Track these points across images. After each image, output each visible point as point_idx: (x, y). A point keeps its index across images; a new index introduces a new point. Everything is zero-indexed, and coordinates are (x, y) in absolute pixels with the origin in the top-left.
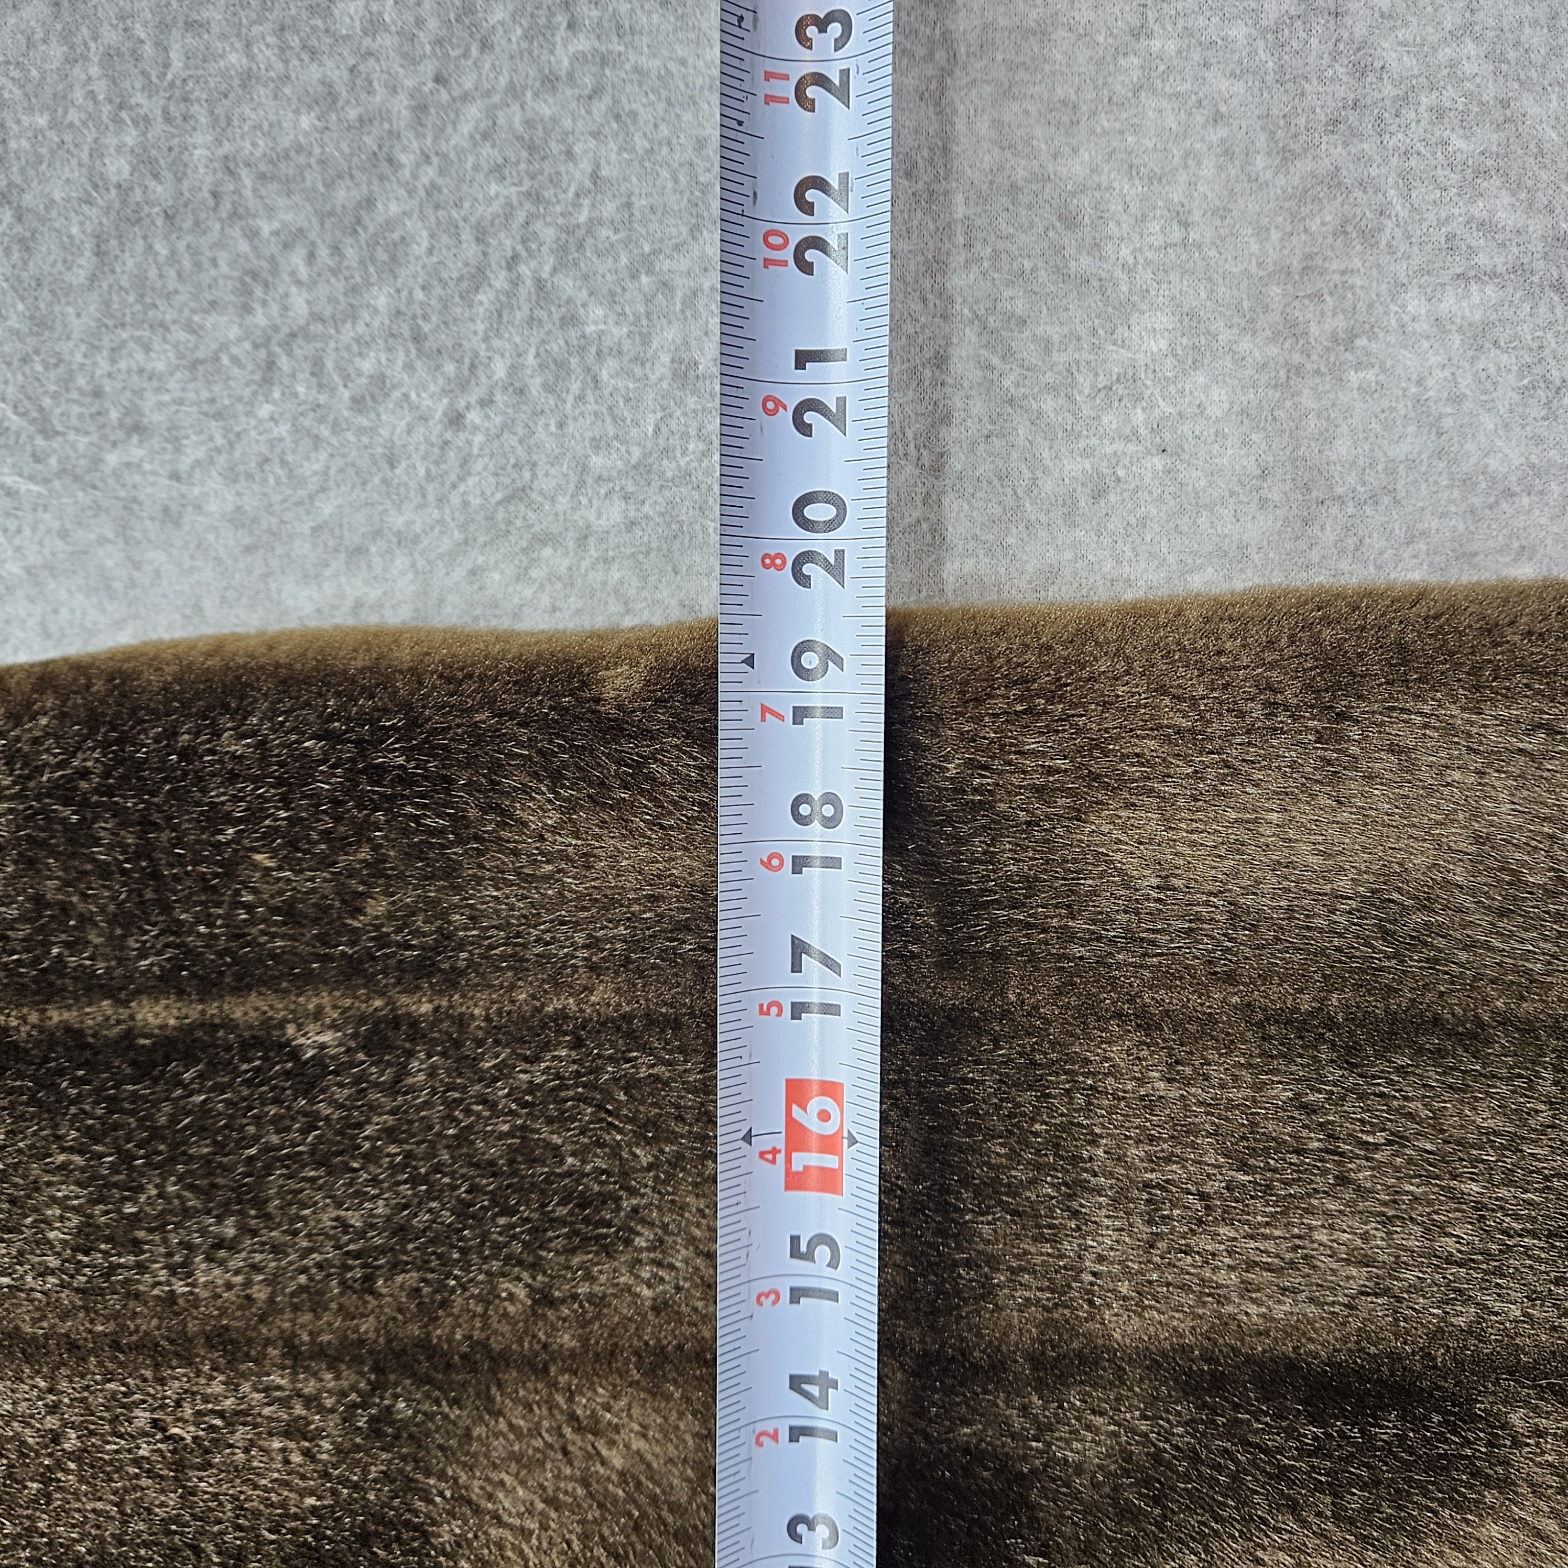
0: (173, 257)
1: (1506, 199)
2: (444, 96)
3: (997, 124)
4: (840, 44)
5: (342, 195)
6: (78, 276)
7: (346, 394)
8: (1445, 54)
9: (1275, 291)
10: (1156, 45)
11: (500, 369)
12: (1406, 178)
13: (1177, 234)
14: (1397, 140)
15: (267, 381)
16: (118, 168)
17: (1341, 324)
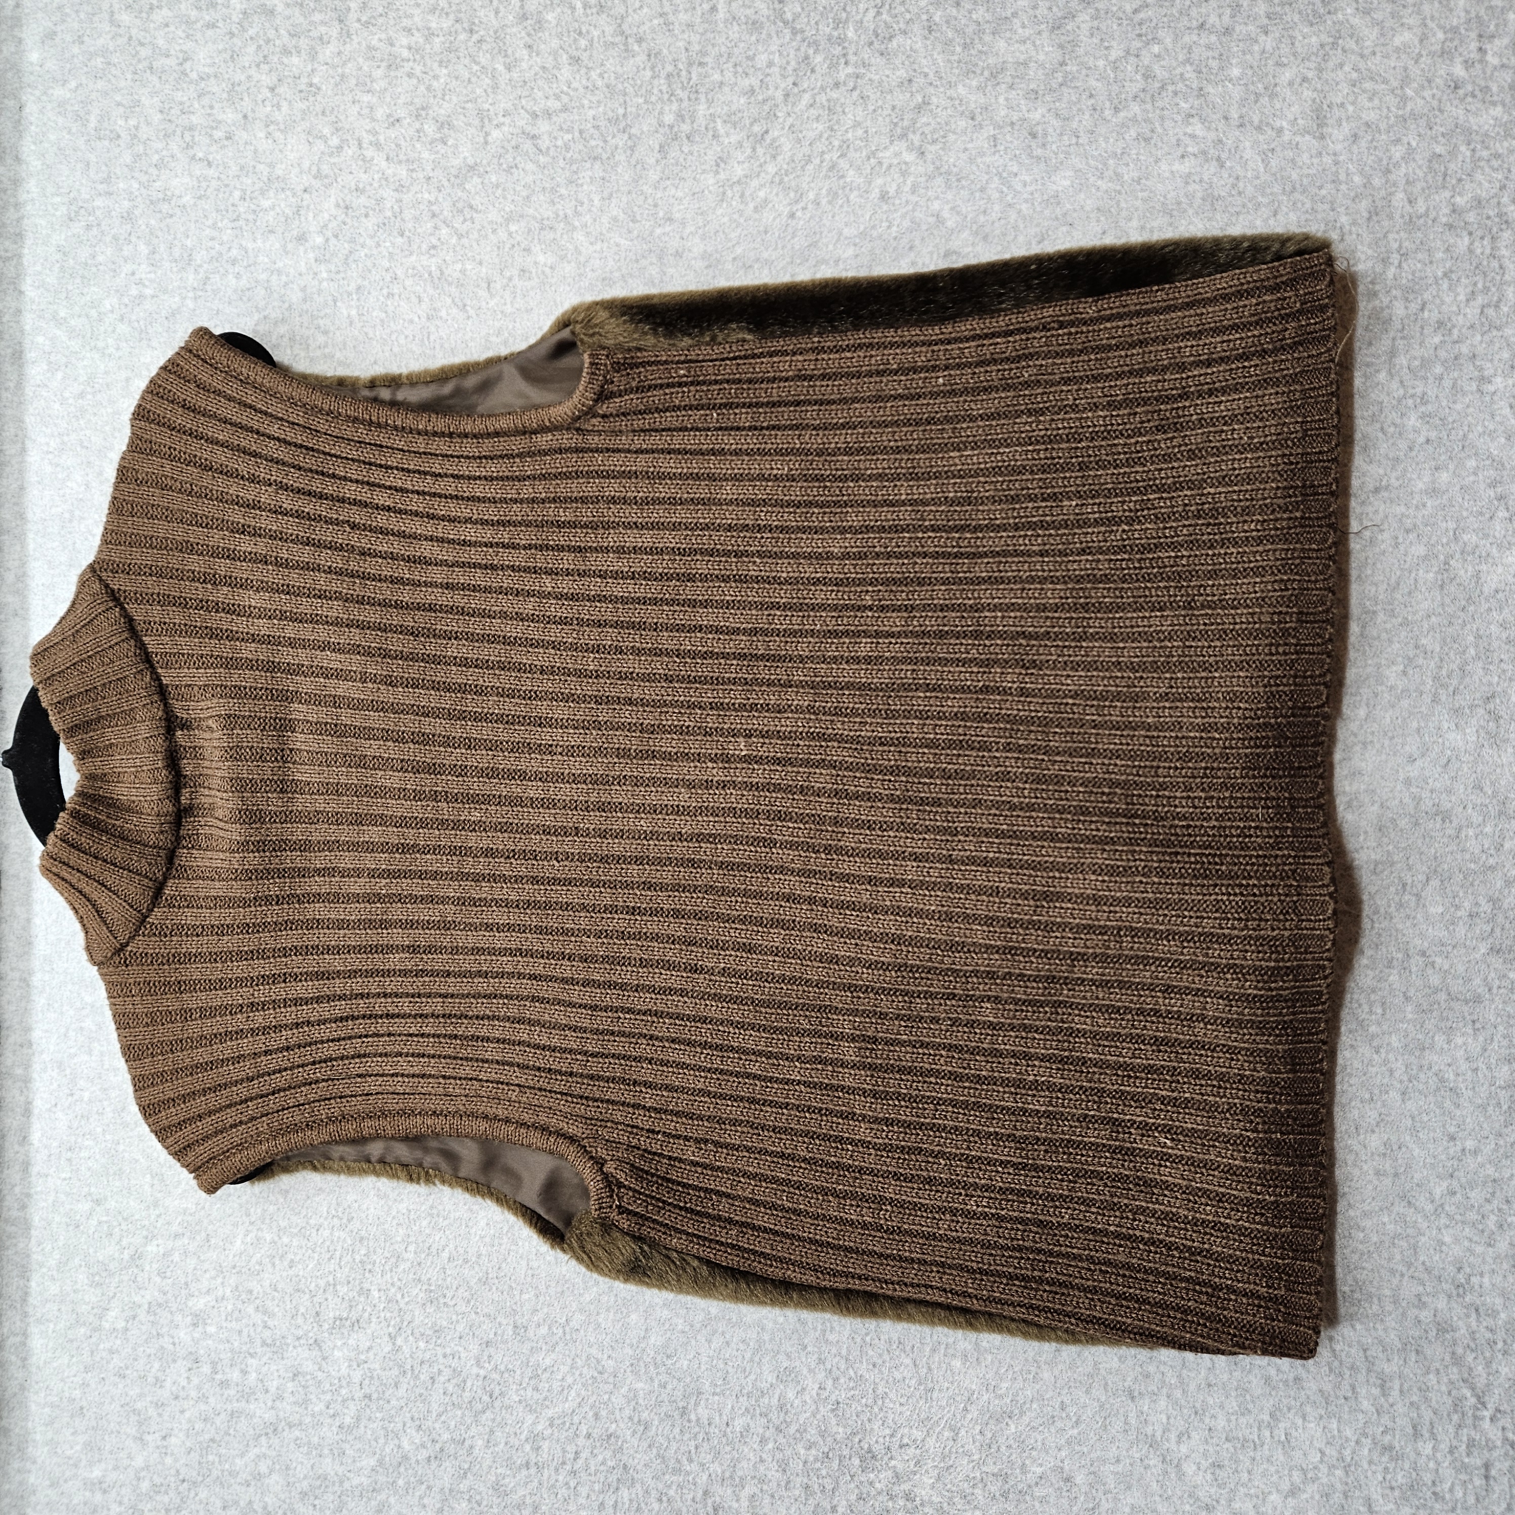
1: (1200, 126)
2: (796, 90)
3: (1007, 99)
5: (756, 129)
7: (751, 206)
8: (1179, 70)
9: (1111, 162)
10: (1068, 68)
11: (811, 196)
12: (1162, 118)
13: (1074, 140)
14: (1159, 104)
15: (722, 201)
16: (669, 119)
17: (1136, 175)
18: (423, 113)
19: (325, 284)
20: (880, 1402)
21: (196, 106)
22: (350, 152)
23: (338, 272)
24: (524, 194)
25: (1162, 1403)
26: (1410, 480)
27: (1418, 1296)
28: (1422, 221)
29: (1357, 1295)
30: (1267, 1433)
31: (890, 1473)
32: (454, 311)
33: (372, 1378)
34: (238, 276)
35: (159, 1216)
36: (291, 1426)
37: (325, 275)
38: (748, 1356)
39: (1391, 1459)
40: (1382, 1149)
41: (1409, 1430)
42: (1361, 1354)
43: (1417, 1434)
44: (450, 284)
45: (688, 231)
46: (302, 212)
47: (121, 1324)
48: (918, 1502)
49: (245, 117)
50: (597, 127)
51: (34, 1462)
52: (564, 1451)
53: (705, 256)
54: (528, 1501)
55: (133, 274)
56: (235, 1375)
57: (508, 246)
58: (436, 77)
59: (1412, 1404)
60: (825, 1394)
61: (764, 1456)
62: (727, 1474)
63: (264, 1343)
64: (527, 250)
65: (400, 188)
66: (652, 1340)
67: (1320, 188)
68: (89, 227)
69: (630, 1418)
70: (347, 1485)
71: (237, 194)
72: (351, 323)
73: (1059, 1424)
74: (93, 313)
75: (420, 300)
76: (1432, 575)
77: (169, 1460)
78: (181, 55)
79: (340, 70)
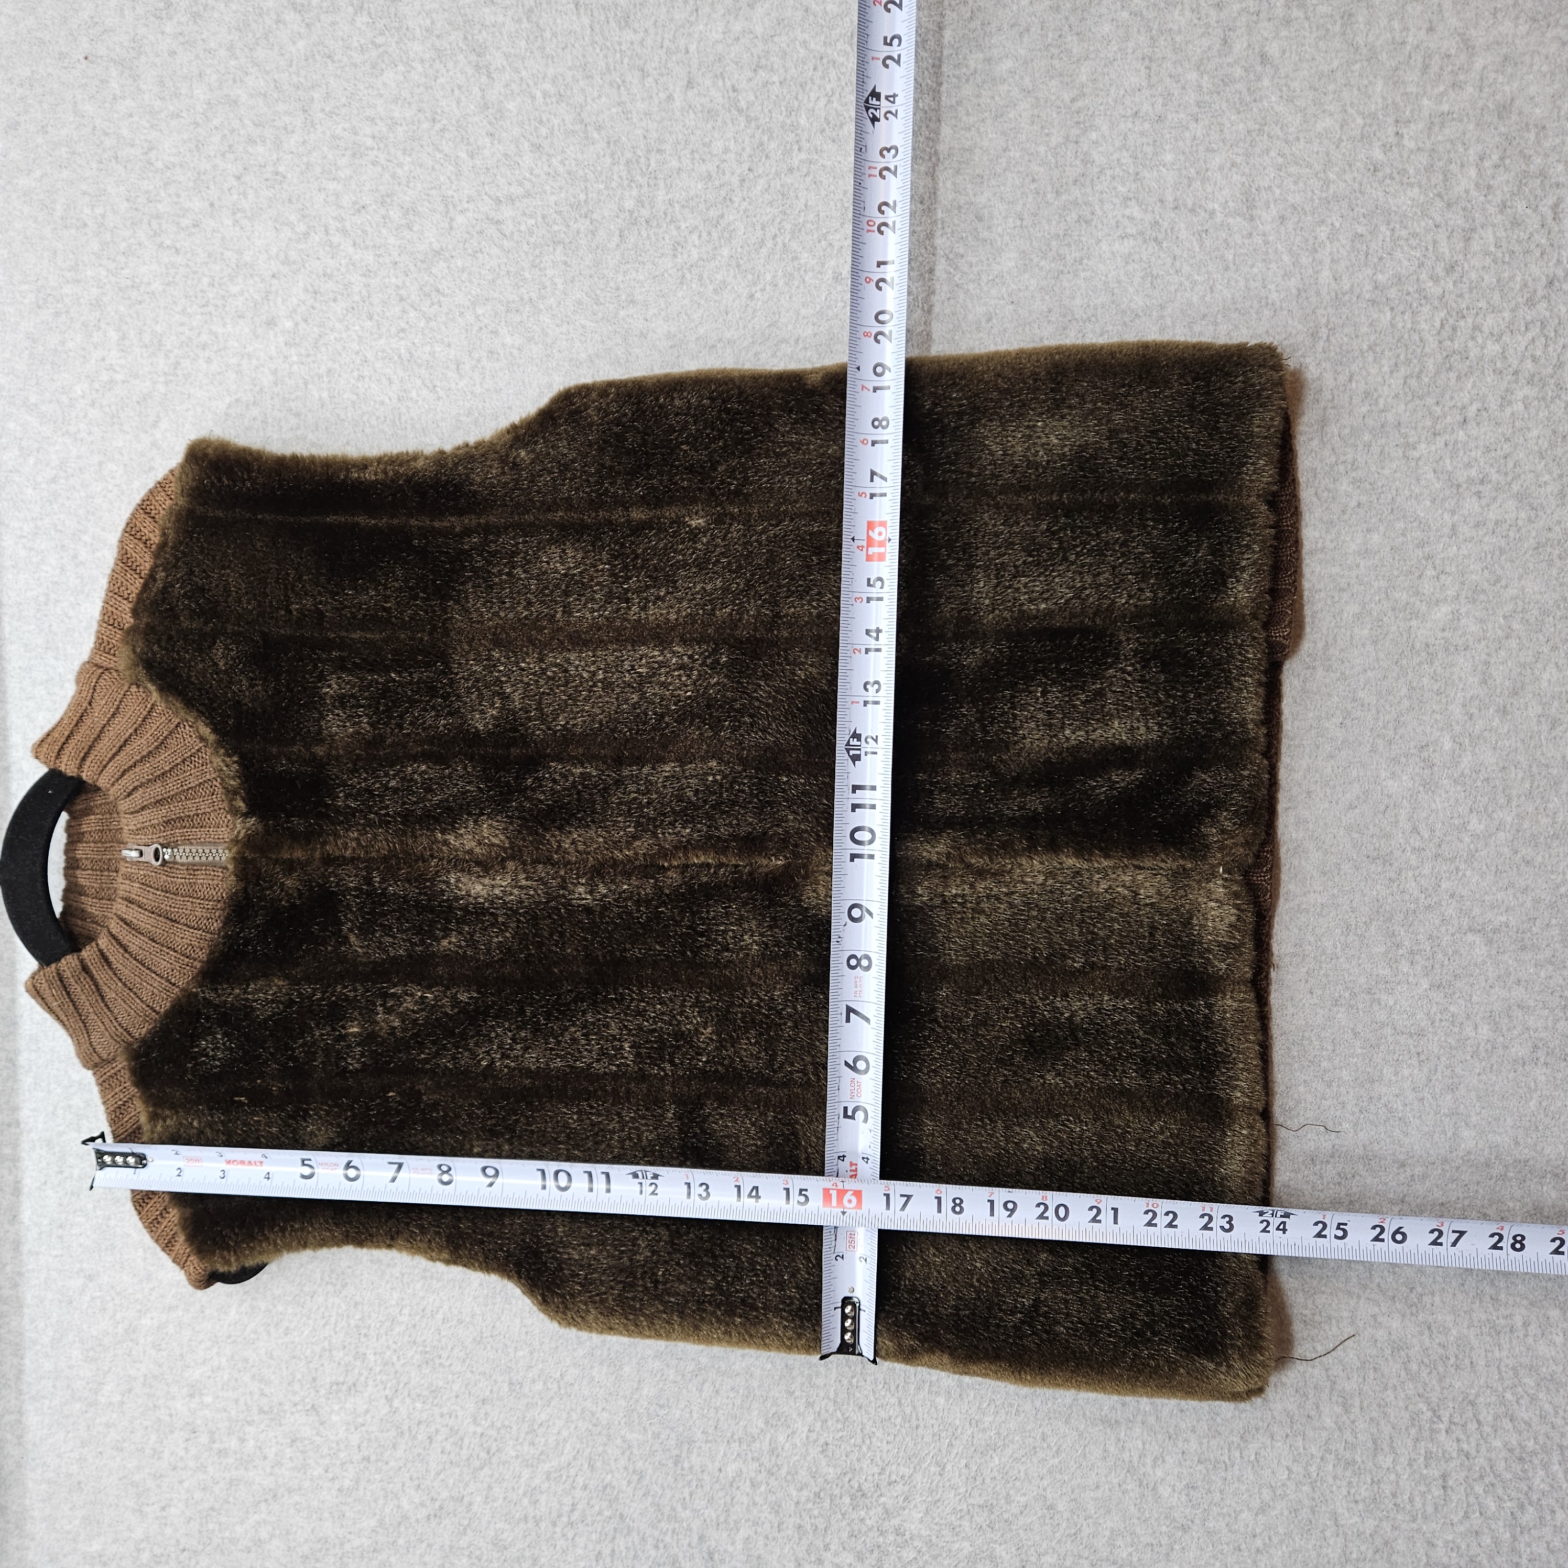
0: (648, 237)
1: (1137, 208)
2: (751, 176)
3: (954, 184)
4: (894, 156)
5: (712, 213)
6: (612, 245)
7: (711, 287)
8: (1116, 156)
9: (1054, 243)
10: (1012, 154)
11: (768, 277)
12: (1101, 201)
13: (1018, 223)
14: (1098, 187)
15: (682, 283)
16: (629, 204)
17: (1078, 255)
18: (388, 200)
19: (295, 367)
20: (868, 1442)
21: (163, 194)
22: (317, 238)
23: (308, 356)
24: (490, 277)
25: (1138, 1430)
26: (1344, 542)
27: (1374, 1316)
28: (1347, 297)
29: (1317, 1318)
30: (1237, 1454)
31: (880, 1510)
32: (425, 392)
33: (370, 1440)
34: (209, 361)
35: (152, 1289)
36: (290, 1491)
37: (295, 358)
38: (738, 1402)
39: (1354, 1472)
40: (1337, 1178)
41: (1370, 1444)
42: (1324, 1373)
43: (1377, 1448)
44: (419, 366)
45: (651, 313)
46: (271, 297)
47: (116, 1398)
48: (908, 1536)
49: (212, 205)
50: (559, 213)
51: (33, 1539)
52: (561, 1504)
53: (669, 336)
54: (527, 1554)
55: (103, 359)
56: (234, 1443)
57: (476, 328)
58: (400, 165)
59: (1372, 1419)
60: (813, 1436)
61: (757, 1499)
62: (722, 1519)
63: (261, 1411)
64: (495, 333)
65: (368, 273)
66: (645, 1392)
67: (1252, 266)
68: (57, 314)
69: (626, 1468)
70: (347, 1547)
71: (206, 280)
72: (323, 406)
73: (1041, 1454)
74: (64, 399)
75: (390, 382)
76: (1366, 632)
77: (168, 1531)
78: (146, 145)
79: (305, 159)
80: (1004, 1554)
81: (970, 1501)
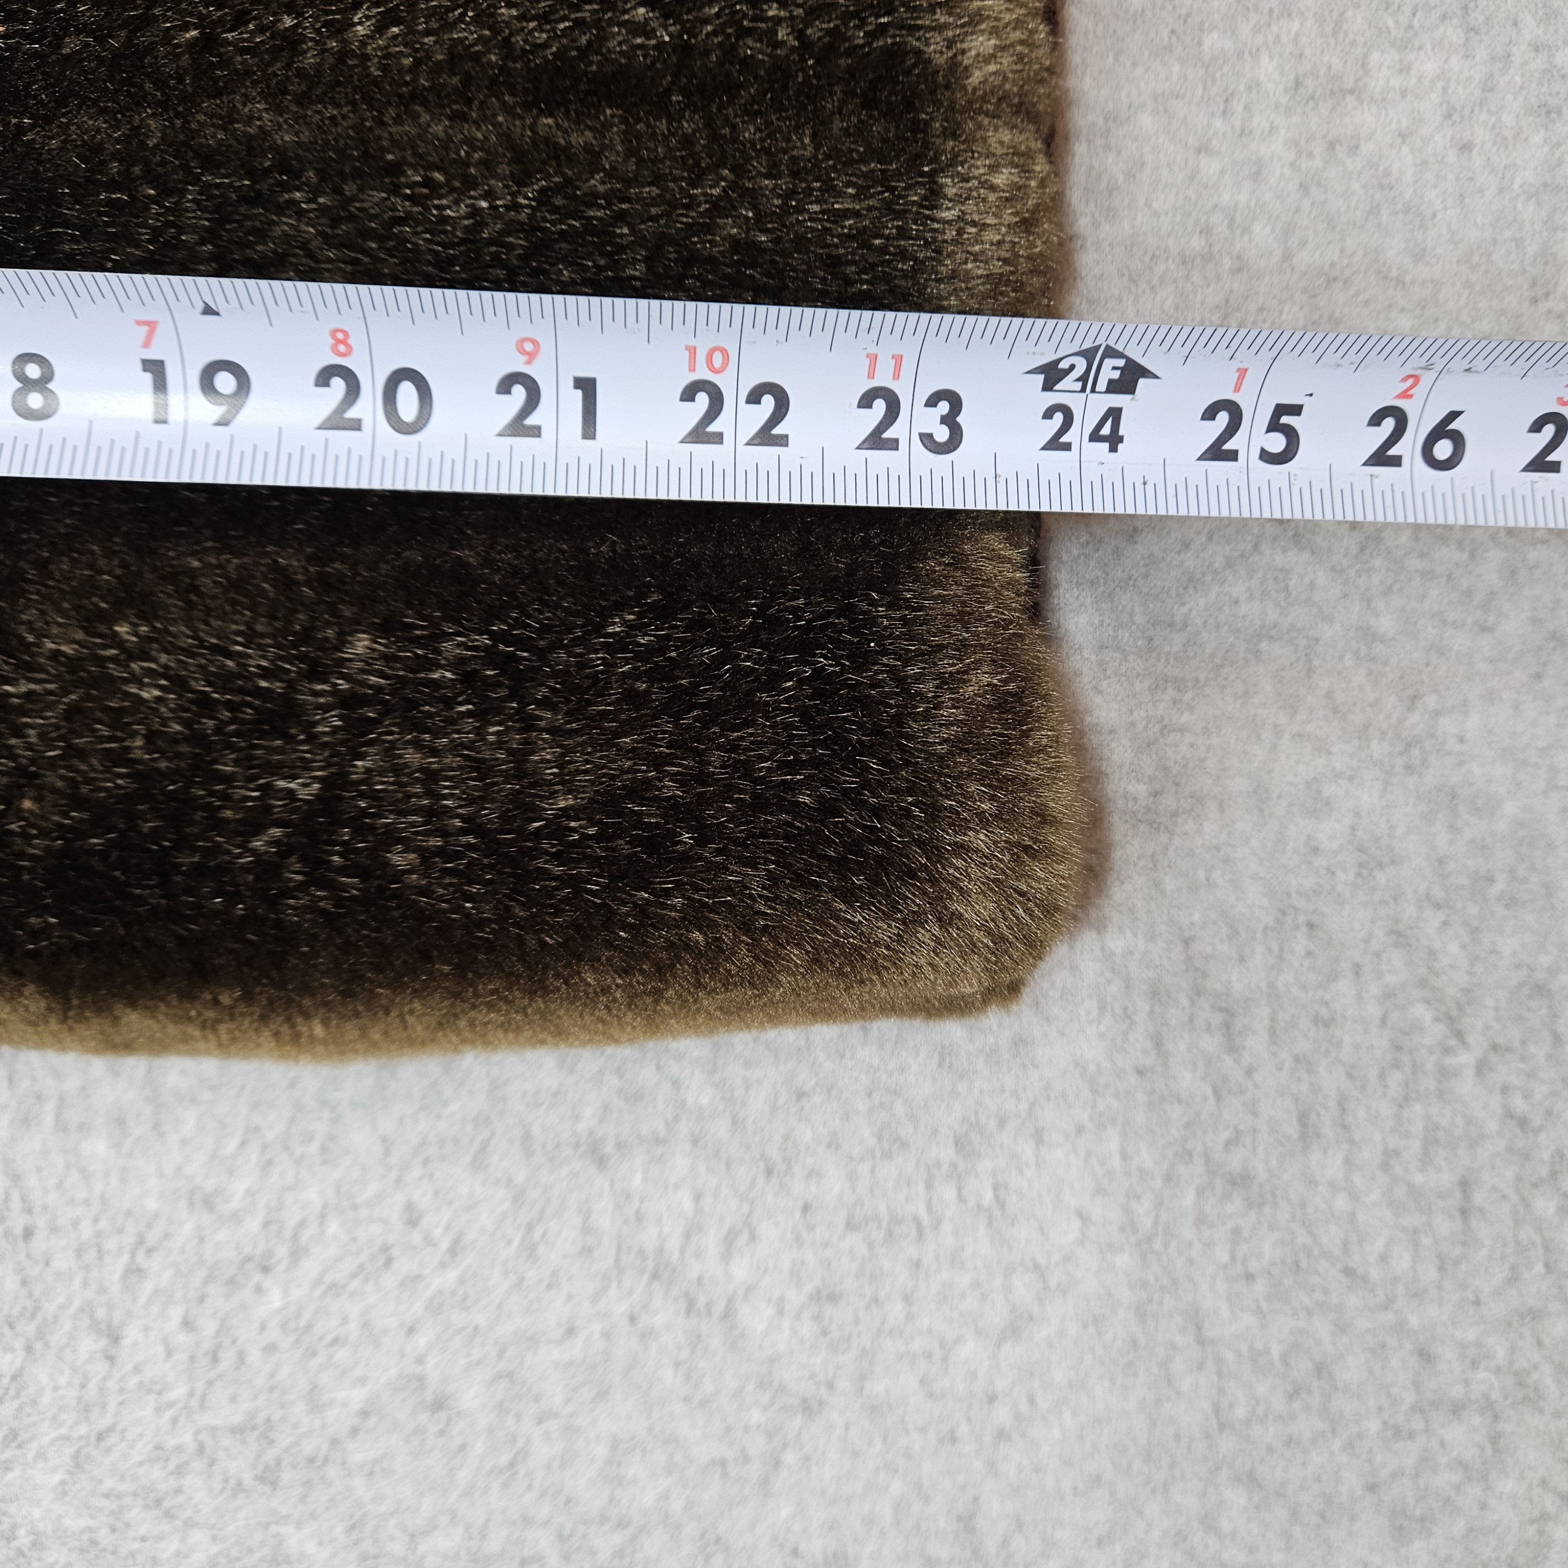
80: (311, 1547)
81: (205, 1419)
